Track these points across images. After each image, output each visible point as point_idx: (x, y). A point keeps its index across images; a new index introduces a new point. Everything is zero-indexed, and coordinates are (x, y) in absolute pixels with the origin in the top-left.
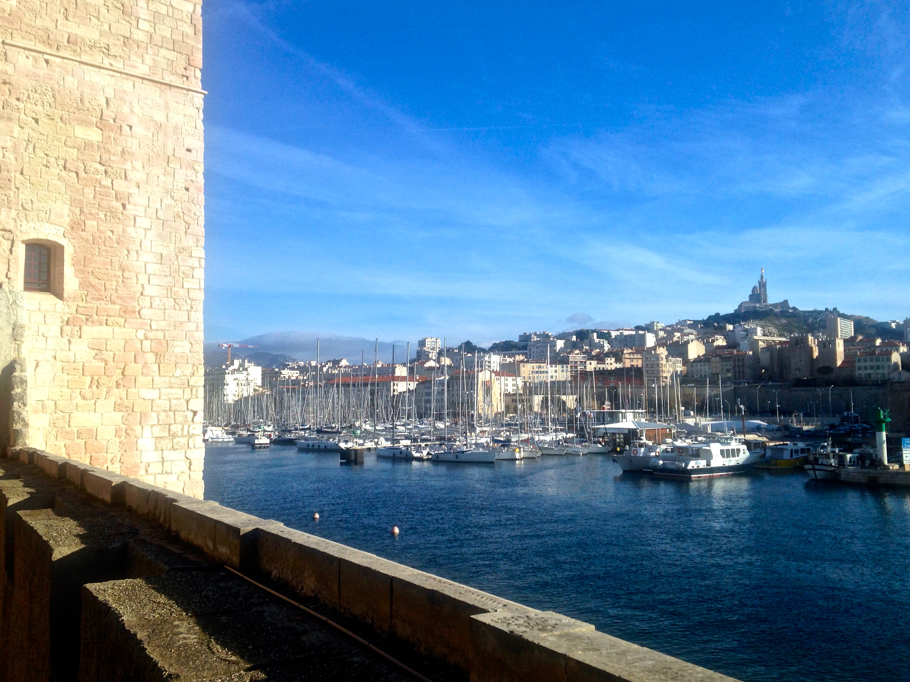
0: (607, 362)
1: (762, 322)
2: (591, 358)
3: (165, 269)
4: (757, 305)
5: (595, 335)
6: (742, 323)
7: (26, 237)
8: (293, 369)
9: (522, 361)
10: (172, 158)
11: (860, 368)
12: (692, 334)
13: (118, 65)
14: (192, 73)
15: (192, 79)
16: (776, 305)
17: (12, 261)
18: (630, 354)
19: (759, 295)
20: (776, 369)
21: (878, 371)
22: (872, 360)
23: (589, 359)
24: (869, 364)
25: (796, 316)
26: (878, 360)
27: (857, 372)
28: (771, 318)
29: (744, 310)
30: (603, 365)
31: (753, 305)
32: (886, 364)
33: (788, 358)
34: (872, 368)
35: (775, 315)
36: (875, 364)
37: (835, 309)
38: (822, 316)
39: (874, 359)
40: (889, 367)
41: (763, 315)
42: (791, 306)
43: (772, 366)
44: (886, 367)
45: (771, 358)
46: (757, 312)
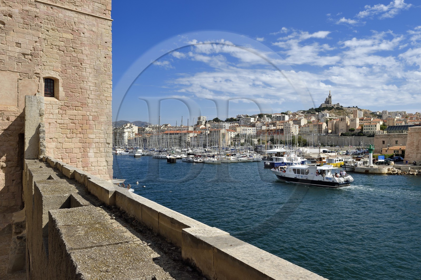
0: (270, 126)
1: (329, 112)
2: (264, 125)
3: (97, 89)
4: (328, 105)
5: (266, 116)
6: (321, 112)
7: (45, 76)
8: (150, 127)
9: (237, 126)
10: (100, 46)
11: (365, 129)
12: (303, 116)
13: (79, 9)
14: (108, 12)
15: (108, 15)
16: (335, 105)
17: (40, 85)
18: (279, 123)
19: (328, 101)
20: (334, 130)
21: (371, 131)
22: (369, 126)
23: (263, 125)
24: (368, 128)
25: (342, 109)
26: (372, 126)
27: (364, 131)
28: (333, 110)
29: (322, 107)
30: (268, 128)
31: (326, 105)
32: (374, 127)
33: (338, 125)
34: (369, 129)
35: (334, 109)
36: (370, 128)
37: (357, 107)
38: (352, 109)
39: (370, 126)
40: (376, 129)
41: (330, 109)
42: (340, 105)
43: (332, 128)
44: (374, 129)
45: (332, 125)
46: (328, 107)
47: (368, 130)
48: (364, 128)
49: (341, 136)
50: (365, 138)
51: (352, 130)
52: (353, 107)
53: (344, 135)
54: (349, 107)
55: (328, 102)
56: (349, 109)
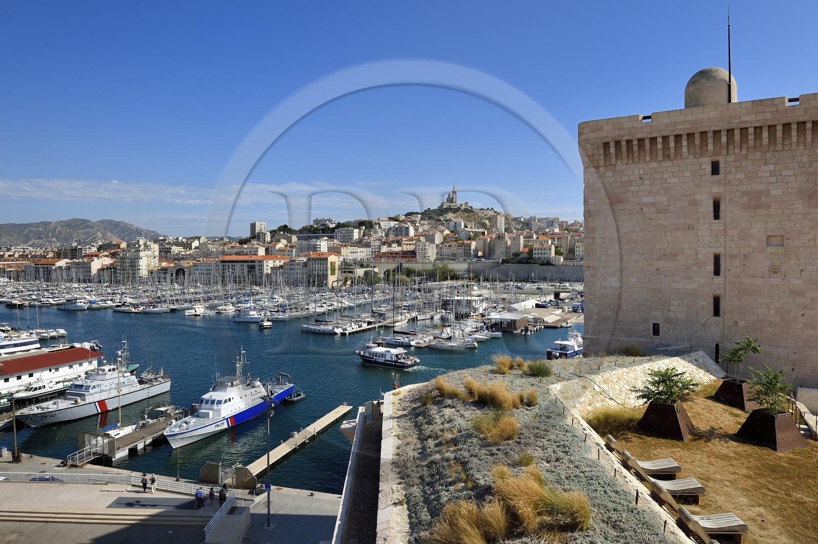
0: (392, 246)
1: (455, 215)
4: (452, 204)
6: (445, 216)
11: (535, 254)
12: (426, 224)
16: (461, 205)
18: (406, 241)
19: (452, 198)
20: (487, 252)
21: (544, 256)
22: (541, 250)
23: (382, 245)
24: (540, 251)
25: (472, 212)
26: (544, 249)
27: (534, 256)
28: (459, 213)
29: (445, 207)
30: (390, 248)
31: (450, 204)
32: (548, 251)
33: (494, 245)
34: (541, 254)
35: (462, 211)
36: (543, 251)
37: (492, 208)
38: (486, 212)
39: (543, 249)
40: (550, 254)
41: (455, 211)
42: (470, 205)
43: (485, 250)
44: (548, 254)
45: (485, 245)
46: (452, 208)
47: (540, 256)
48: (534, 252)
49: (502, 263)
50: (536, 266)
51: (517, 255)
52: (488, 209)
53: (506, 263)
54: (482, 209)
55: (451, 200)
56: (482, 211)
